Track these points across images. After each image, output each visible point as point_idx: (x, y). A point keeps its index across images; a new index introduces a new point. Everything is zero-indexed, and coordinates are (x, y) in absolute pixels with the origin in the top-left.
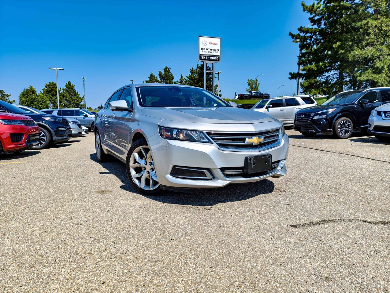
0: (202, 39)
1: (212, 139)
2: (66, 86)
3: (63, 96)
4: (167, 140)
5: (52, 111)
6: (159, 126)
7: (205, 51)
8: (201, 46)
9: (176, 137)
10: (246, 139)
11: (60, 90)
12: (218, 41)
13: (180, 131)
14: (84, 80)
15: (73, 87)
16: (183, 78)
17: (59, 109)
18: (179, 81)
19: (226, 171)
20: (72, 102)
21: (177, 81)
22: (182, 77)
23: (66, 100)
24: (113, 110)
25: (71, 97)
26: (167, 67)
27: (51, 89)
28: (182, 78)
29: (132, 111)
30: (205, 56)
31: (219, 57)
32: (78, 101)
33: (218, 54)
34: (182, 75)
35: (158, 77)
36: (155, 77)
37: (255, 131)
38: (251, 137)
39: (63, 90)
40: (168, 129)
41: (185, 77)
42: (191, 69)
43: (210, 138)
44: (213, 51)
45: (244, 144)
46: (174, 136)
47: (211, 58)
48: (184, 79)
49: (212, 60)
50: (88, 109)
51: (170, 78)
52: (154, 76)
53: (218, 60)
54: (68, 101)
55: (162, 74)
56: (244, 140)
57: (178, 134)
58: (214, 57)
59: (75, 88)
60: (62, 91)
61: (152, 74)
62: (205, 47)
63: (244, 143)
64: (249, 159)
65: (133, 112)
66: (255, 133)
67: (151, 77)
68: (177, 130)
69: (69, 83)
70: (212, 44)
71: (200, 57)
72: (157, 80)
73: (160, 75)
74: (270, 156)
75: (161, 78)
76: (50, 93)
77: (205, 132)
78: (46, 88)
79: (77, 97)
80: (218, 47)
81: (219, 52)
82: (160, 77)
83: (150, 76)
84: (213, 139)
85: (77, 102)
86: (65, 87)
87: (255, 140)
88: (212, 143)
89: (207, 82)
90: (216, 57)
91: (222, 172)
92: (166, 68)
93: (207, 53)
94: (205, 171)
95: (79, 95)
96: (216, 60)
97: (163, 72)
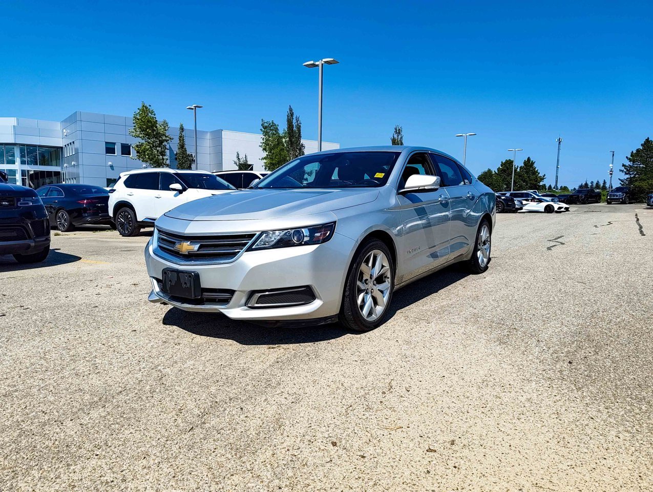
2: (525, 163)
3: (520, 176)
5: (506, 194)
11: (517, 168)
14: (560, 143)
15: (533, 163)
17: (512, 192)
20: (529, 182)
23: (522, 180)
25: (529, 177)
27: (507, 168)
32: (536, 181)
39: (521, 168)
50: (561, 189)
54: (524, 181)
59: (535, 165)
60: (518, 170)
69: (529, 159)
76: (505, 172)
78: (501, 167)
79: (536, 176)
85: (535, 183)
86: (523, 165)
95: (539, 173)
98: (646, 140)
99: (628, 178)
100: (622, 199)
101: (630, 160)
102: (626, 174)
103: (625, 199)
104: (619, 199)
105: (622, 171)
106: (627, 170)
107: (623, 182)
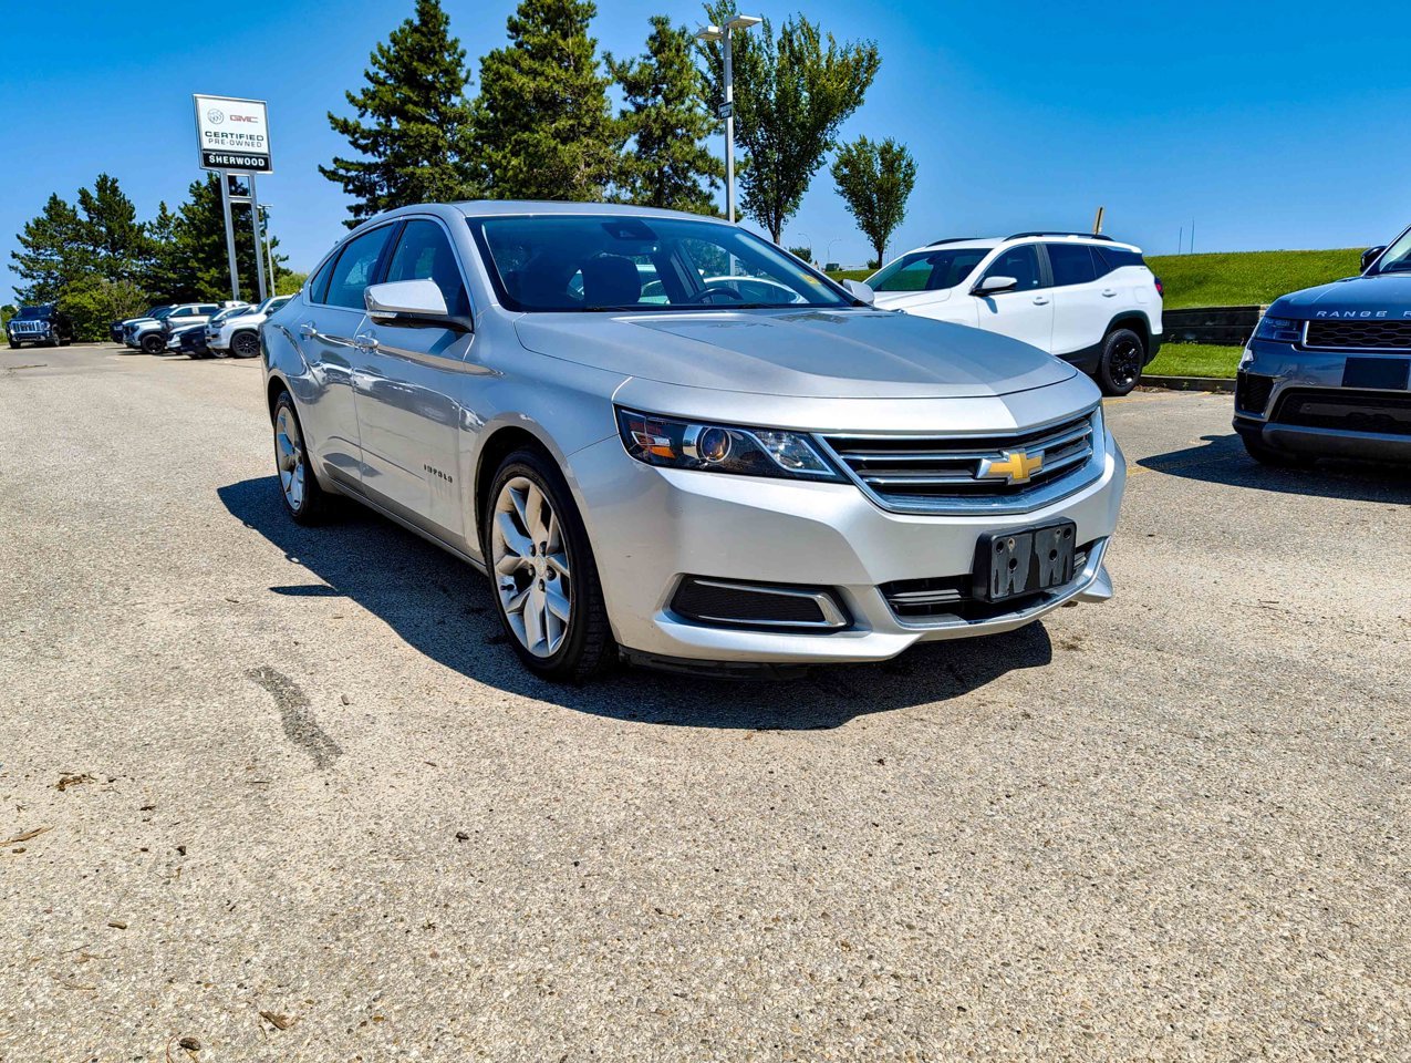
0: (206, 105)
1: (850, 463)
4: (658, 469)
6: (618, 407)
7: (220, 139)
8: (205, 126)
9: (697, 457)
10: (980, 460)
12: (257, 110)
13: (715, 431)
16: (169, 213)
18: (155, 222)
19: (902, 597)
21: (150, 223)
22: (163, 209)
24: (383, 322)
26: (105, 176)
28: (163, 213)
29: (471, 328)
30: (223, 156)
31: (266, 160)
33: (264, 149)
34: (162, 204)
35: (79, 208)
36: (68, 207)
37: (1016, 426)
38: (999, 452)
40: (662, 420)
41: (174, 210)
42: (192, 186)
43: (839, 459)
44: (244, 139)
45: (972, 480)
46: (690, 452)
47: (240, 161)
48: (174, 215)
49: (243, 167)
51: (122, 215)
52: (65, 205)
53: (266, 168)
55: (92, 198)
56: (974, 466)
57: (704, 446)
58: (251, 158)
61: (54, 198)
62: (220, 129)
63: (974, 477)
64: (994, 547)
65: (472, 332)
66: (1015, 434)
67: (51, 208)
68: (700, 428)
70: (239, 118)
71: (206, 157)
72: (74, 219)
73: (82, 202)
74: (1068, 528)
75: (89, 213)
77: (819, 437)
80: (259, 128)
81: (265, 143)
82: (85, 209)
83: (47, 205)
84: (855, 465)
87: (1014, 464)
88: (849, 482)
89: (235, 232)
90: (257, 158)
91: (887, 598)
92: (104, 179)
93: (227, 147)
94: (819, 598)
96: (258, 168)
97: (94, 194)
98: (51, 198)
99: (33, 286)
100: (44, 334)
101: (26, 244)
102: (25, 276)
103: (51, 333)
104: (38, 335)
105: (16, 269)
106: (28, 268)
107: (21, 294)
